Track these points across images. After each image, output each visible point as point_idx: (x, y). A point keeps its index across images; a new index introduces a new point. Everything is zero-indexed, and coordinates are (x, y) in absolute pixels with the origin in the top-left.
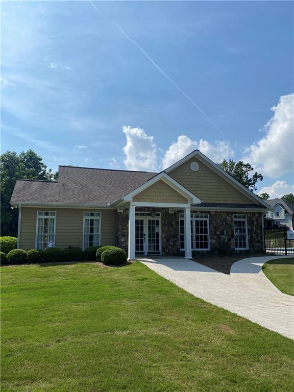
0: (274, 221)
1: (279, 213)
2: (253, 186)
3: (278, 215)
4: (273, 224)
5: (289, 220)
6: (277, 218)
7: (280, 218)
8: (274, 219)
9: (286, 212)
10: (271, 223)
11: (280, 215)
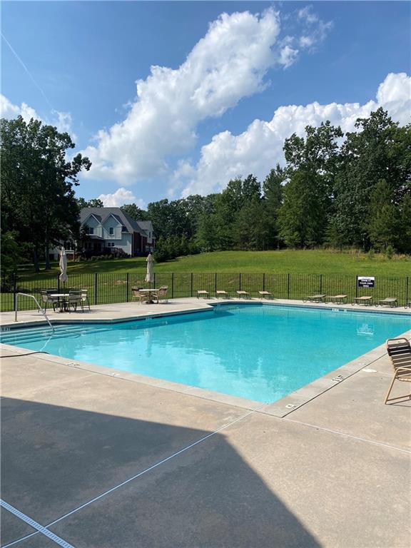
0: (104, 241)
1: (114, 230)
2: (73, 176)
3: (111, 232)
4: (102, 246)
5: (128, 242)
6: (110, 238)
7: (114, 238)
8: (106, 238)
9: (124, 229)
10: (100, 245)
11: (114, 232)
